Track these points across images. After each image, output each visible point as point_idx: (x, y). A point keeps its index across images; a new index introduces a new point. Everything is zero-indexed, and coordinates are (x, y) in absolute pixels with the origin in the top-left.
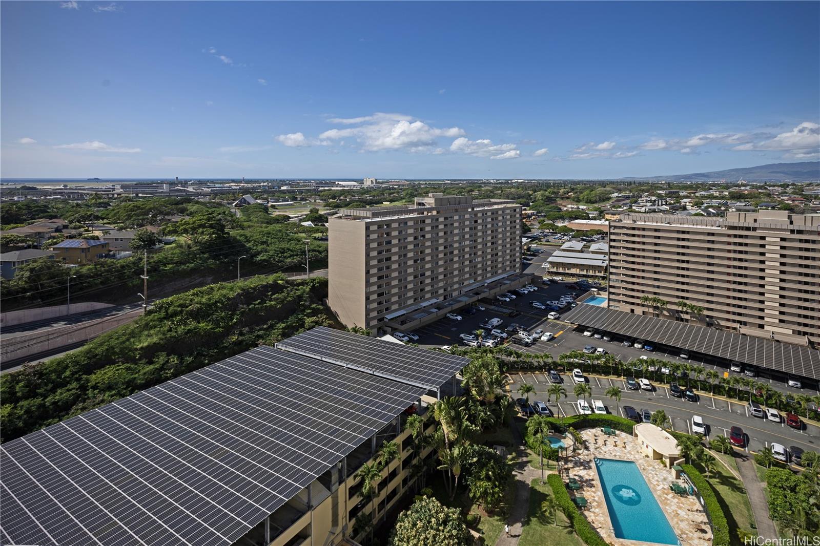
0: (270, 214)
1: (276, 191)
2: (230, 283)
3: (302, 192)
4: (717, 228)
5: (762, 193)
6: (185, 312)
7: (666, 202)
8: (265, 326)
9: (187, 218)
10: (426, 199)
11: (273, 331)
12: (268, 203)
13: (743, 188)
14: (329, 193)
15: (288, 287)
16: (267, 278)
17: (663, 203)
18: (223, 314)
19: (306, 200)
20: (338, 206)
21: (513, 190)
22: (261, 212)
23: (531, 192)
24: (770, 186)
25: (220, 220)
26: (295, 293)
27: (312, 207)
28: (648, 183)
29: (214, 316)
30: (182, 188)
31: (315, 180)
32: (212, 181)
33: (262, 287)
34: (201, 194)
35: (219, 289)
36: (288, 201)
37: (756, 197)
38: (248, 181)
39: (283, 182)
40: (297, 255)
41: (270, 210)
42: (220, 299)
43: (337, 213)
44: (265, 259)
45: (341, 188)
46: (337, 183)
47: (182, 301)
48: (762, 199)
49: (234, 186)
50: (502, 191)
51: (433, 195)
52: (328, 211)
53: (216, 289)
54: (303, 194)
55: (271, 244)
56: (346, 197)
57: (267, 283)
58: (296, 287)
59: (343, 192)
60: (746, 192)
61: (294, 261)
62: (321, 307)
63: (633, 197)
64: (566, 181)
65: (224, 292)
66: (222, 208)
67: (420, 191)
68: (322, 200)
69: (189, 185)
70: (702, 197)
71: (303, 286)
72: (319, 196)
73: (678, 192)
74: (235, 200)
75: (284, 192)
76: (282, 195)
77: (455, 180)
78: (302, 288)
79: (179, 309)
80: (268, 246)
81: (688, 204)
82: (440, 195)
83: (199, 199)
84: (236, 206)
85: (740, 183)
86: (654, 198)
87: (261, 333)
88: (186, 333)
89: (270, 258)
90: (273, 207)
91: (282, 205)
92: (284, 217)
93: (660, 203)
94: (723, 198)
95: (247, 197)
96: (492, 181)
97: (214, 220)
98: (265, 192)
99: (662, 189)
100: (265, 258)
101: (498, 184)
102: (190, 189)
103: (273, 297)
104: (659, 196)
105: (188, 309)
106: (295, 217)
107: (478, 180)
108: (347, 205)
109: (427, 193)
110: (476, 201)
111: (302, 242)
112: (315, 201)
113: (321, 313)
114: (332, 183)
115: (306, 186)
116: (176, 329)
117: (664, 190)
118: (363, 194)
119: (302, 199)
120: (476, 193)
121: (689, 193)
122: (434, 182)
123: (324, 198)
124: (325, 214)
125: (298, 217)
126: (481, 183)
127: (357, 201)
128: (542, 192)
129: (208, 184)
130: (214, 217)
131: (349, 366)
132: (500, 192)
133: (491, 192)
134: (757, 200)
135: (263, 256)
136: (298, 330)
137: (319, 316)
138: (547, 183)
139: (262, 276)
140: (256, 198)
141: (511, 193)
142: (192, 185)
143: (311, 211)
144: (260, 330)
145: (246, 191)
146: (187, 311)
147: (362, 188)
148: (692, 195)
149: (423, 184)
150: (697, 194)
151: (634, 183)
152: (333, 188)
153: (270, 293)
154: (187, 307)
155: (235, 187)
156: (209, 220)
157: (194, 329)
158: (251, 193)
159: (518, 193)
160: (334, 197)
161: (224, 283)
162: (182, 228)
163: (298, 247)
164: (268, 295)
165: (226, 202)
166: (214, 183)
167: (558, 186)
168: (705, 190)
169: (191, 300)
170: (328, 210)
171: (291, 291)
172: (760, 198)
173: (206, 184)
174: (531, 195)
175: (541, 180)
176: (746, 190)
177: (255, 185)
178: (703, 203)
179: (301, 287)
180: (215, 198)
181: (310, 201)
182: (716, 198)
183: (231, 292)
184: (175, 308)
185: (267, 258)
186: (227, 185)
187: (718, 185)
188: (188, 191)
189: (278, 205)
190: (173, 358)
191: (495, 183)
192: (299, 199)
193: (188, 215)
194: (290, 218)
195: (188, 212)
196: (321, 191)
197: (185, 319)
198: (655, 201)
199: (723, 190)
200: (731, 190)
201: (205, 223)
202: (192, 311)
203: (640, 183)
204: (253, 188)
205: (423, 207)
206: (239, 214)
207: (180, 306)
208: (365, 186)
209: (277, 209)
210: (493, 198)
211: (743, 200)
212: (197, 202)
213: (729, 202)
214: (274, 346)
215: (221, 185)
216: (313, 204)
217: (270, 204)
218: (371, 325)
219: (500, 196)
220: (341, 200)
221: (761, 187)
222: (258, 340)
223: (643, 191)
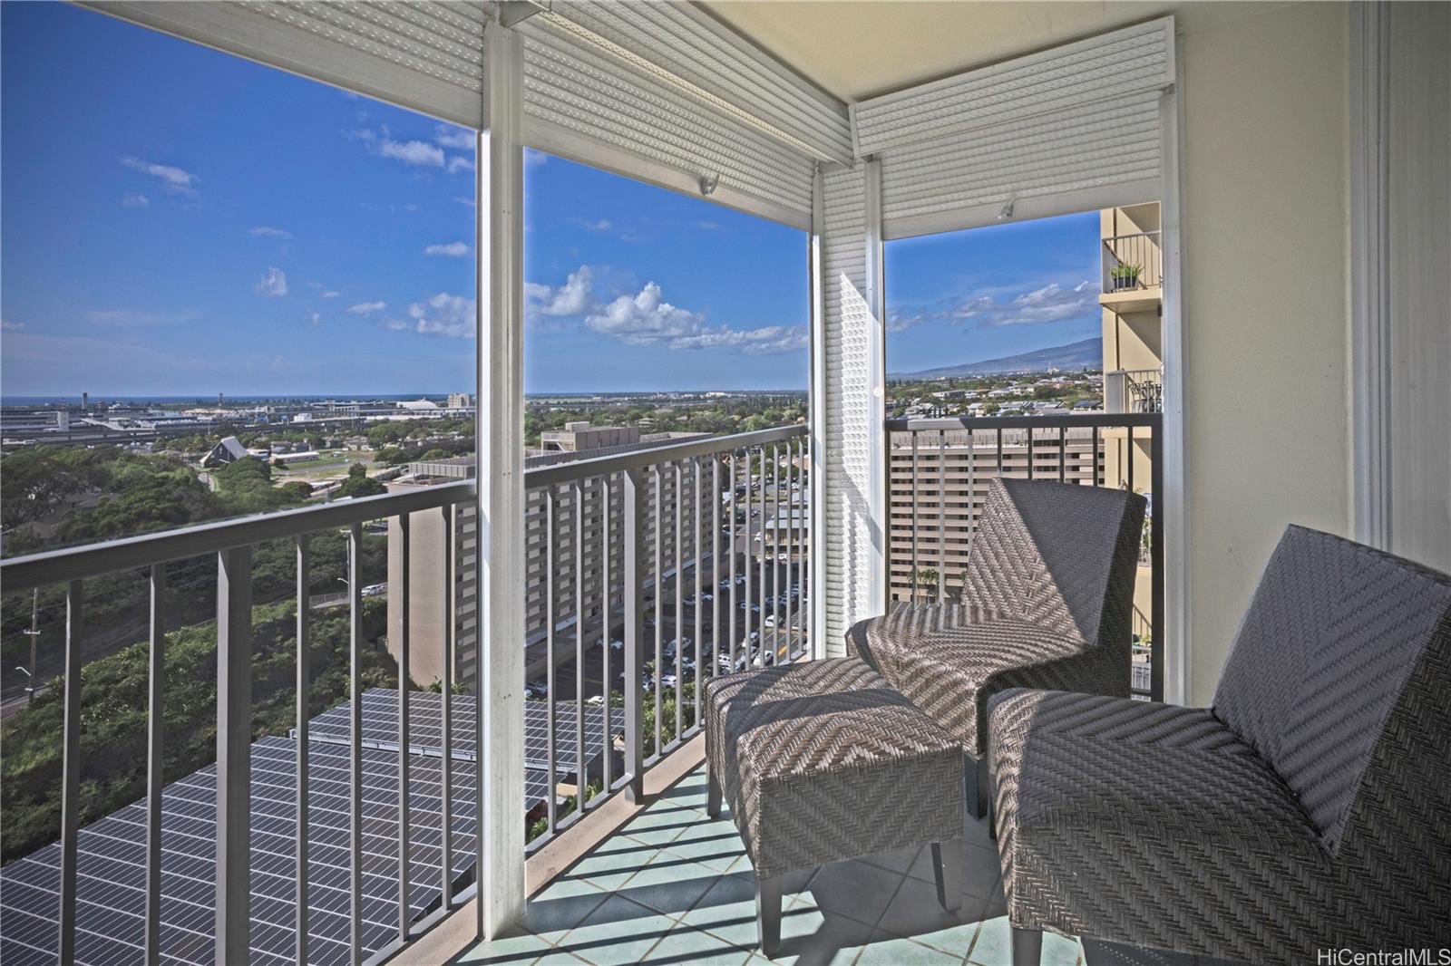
0: (274, 482)
1: (284, 428)
2: (203, 626)
3: (334, 428)
4: (1014, 446)
5: (1080, 385)
6: (113, 692)
7: (947, 410)
8: (270, 702)
9: (114, 498)
10: (561, 434)
11: (286, 709)
12: (270, 454)
13: (1054, 380)
14: (384, 430)
15: (314, 622)
16: (273, 610)
17: (943, 413)
18: (190, 686)
19: (342, 446)
20: (401, 458)
21: (707, 413)
22: (256, 477)
23: (736, 418)
24: (1091, 374)
25: (180, 499)
26: (326, 632)
27: (355, 461)
28: (921, 382)
29: (172, 694)
30: (95, 423)
31: (358, 399)
32: (159, 404)
33: (264, 628)
34: (137, 439)
35: (181, 640)
36: (307, 450)
37: (1071, 393)
38: (230, 404)
39: (298, 405)
40: (328, 562)
41: (274, 471)
42: (185, 659)
43: (399, 475)
44: (266, 577)
45: (407, 417)
46: (399, 404)
47: (107, 673)
48: (1080, 396)
49: (202, 415)
50: (689, 416)
51: (573, 426)
52: (384, 471)
53: (175, 641)
54: (337, 432)
55: (279, 545)
56: (415, 437)
57: (274, 619)
58: (328, 622)
59: (410, 426)
60: (1058, 386)
61: (322, 573)
62: (372, 654)
63: (898, 406)
64: (793, 393)
65: (191, 645)
66: (179, 471)
67: (549, 421)
68: (371, 445)
69: (112, 415)
70: (998, 398)
71: (341, 617)
72: (366, 435)
73: (964, 393)
74: (205, 450)
75: (298, 428)
76: (296, 436)
77: (610, 396)
78: (338, 622)
79: (102, 688)
80: (273, 549)
81: (977, 411)
82: (584, 425)
83: (132, 448)
84: (207, 465)
85: (1050, 371)
86: (928, 406)
87: (261, 715)
88: (115, 734)
89: (276, 573)
90: (279, 463)
91: (297, 459)
92: (301, 487)
93: (937, 413)
94: (1026, 397)
95: (229, 441)
96: (672, 397)
97: (169, 500)
98: (263, 428)
99: (940, 389)
100: (267, 573)
101: (682, 401)
102: (113, 424)
103: (286, 643)
104: (936, 401)
105: (119, 685)
106: (323, 487)
107: (648, 394)
108: (418, 455)
109: (561, 424)
110: (646, 436)
111: (335, 537)
112: (359, 448)
113: (375, 665)
114: (389, 405)
115: (341, 414)
116: (94, 727)
117: (944, 390)
118: (446, 429)
119: (335, 445)
120: (645, 421)
121: (980, 394)
122: (573, 400)
123: (376, 439)
124: (378, 477)
125: (327, 486)
126: (654, 401)
127: (437, 446)
128: (754, 417)
129: (151, 411)
130: (169, 492)
131: (428, 753)
132: (685, 418)
133: (672, 418)
134: (1074, 398)
135: (263, 571)
136: (331, 702)
137: (371, 671)
138: (763, 399)
139: (265, 607)
140: (246, 446)
141: (704, 421)
142: (117, 413)
143: (352, 472)
144: (261, 709)
145: (225, 428)
146: (118, 691)
147: (446, 416)
148: (984, 396)
149: (554, 406)
150: (991, 395)
151: (900, 382)
152: (391, 418)
153: (279, 638)
154: (118, 682)
155: (204, 418)
156: (157, 500)
157: (132, 724)
158: (235, 432)
159: (717, 419)
160: (393, 439)
161: (191, 629)
162: (103, 522)
163: (329, 546)
164: (275, 643)
165: (186, 455)
166: (162, 409)
167: (780, 405)
168: (1001, 387)
169: (126, 668)
170: (382, 468)
171: (319, 630)
172: (1077, 394)
173: (145, 410)
174: (737, 423)
175: (753, 392)
176: (1058, 383)
177: (244, 412)
178: (999, 409)
179: (337, 619)
180: (163, 447)
181: (350, 449)
182: (1017, 398)
183: (205, 644)
184: (94, 687)
185: (272, 574)
186: (189, 413)
187: (1021, 376)
188: (110, 431)
189: (289, 460)
190: (89, 785)
191: (677, 401)
192: (328, 444)
193: (114, 490)
194: (313, 490)
195: (113, 482)
196: (370, 425)
197: (114, 706)
198: (930, 411)
199: (1024, 385)
200: (1038, 384)
201: (151, 508)
202: (128, 688)
203: (908, 382)
204: (241, 420)
205: (557, 452)
206: (214, 485)
207: (103, 681)
208: (450, 411)
209: (286, 469)
210: (674, 430)
211: (1053, 399)
212: (131, 458)
213: (1035, 403)
214: (287, 736)
215: (177, 414)
216: (354, 456)
217: (274, 457)
218: (464, 676)
219: (686, 426)
220: (406, 444)
221: (1078, 377)
222: (257, 729)
223: (913, 395)
